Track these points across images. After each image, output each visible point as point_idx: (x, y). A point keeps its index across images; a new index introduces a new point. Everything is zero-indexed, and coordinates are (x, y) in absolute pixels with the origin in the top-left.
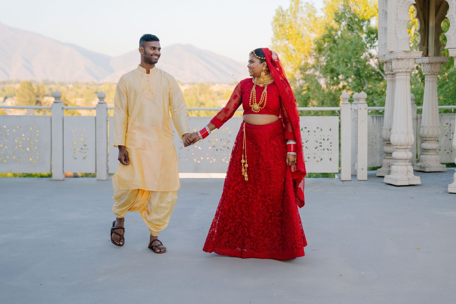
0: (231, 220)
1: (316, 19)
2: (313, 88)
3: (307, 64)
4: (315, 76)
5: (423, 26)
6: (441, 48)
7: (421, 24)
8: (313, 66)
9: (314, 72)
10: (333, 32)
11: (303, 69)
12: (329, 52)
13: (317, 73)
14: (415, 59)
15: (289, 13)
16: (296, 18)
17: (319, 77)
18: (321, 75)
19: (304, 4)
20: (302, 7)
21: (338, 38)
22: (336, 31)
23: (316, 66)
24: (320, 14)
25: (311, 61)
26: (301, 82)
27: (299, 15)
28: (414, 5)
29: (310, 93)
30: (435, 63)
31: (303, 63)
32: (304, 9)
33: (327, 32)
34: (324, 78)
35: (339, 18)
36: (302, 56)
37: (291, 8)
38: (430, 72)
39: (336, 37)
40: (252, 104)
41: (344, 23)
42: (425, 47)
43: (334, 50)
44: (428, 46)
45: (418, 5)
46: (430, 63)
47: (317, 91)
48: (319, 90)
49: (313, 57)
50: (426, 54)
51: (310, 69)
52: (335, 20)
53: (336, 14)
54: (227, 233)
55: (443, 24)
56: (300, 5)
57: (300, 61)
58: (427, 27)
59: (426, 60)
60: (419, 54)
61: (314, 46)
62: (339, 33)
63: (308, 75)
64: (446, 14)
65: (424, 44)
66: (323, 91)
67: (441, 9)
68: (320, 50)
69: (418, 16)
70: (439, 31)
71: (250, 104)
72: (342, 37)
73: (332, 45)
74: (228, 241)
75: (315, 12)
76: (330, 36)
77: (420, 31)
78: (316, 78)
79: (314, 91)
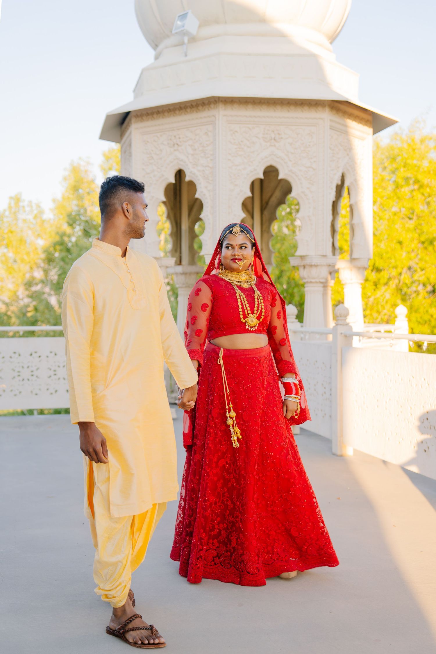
0: (219, 519)
1: (43, 221)
2: (41, 308)
3: (33, 278)
4: (44, 293)
5: (175, 229)
6: (197, 256)
7: (172, 227)
8: (42, 282)
9: (42, 288)
10: (66, 239)
11: (29, 284)
12: (62, 263)
13: (47, 290)
14: (167, 267)
15: (7, 213)
16: (17, 219)
17: (50, 295)
18: (52, 292)
19: (26, 203)
20: (23, 207)
21: (73, 246)
22: (69, 236)
23: (45, 281)
24: (48, 215)
25: (39, 274)
26: (27, 300)
27: (22, 216)
28: (164, 203)
29: (38, 315)
30: (190, 274)
31: (28, 276)
32: (27, 209)
33: (57, 238)
34: (56, 295)
35: (72, 221)
36: (27, 268)
37: (10, 207)
38: (184, 284)
39: (70, 245)
40: (245, 317)
41: (78, 228)
42: (178, 254)
43: (67, 260)
44: (181, 253)
45: (167, 203)
46: (184, 274)
47: (46, 311)
48: (50, 311)
49: (40, 269)
50: (179, 262)
51: (37, 284)
52: (68, 223)
53: (69, 216)
54: (215, 541)
55: (196, 227)
56: (21, 204)
57: (24, 275)
58: (179, 229)
59: (179, 269)
60: (172, 261)
61: (43, 256)
62: (74, 239)
63: (36, 292)
64: (200, 214)
65: (176, 251)
66: (55, 311)
67: (195, 209)
68: (50, 260)
69: (168, 217)
70: (193, 236)
71: (242, 316)
72: (76, 244)
73: (64, 254)
74: (218, 554)
75: (41, 212)
76: (62, 243)
77: (171, 235)
78: (46, 296)
79: (43, 313)
